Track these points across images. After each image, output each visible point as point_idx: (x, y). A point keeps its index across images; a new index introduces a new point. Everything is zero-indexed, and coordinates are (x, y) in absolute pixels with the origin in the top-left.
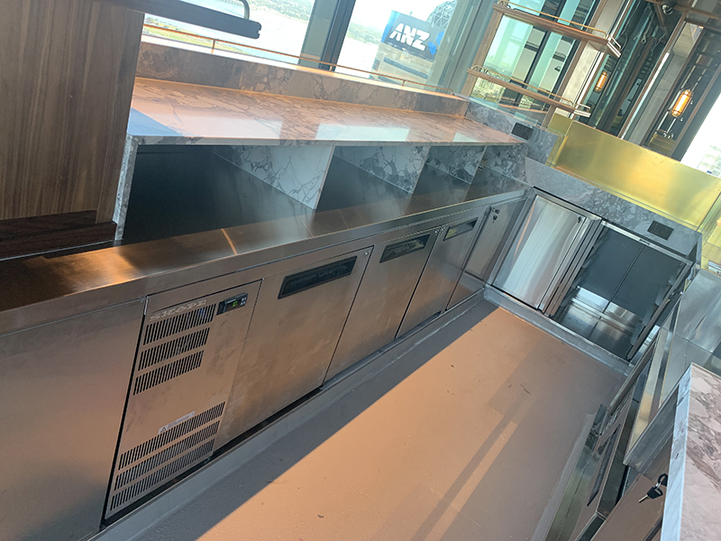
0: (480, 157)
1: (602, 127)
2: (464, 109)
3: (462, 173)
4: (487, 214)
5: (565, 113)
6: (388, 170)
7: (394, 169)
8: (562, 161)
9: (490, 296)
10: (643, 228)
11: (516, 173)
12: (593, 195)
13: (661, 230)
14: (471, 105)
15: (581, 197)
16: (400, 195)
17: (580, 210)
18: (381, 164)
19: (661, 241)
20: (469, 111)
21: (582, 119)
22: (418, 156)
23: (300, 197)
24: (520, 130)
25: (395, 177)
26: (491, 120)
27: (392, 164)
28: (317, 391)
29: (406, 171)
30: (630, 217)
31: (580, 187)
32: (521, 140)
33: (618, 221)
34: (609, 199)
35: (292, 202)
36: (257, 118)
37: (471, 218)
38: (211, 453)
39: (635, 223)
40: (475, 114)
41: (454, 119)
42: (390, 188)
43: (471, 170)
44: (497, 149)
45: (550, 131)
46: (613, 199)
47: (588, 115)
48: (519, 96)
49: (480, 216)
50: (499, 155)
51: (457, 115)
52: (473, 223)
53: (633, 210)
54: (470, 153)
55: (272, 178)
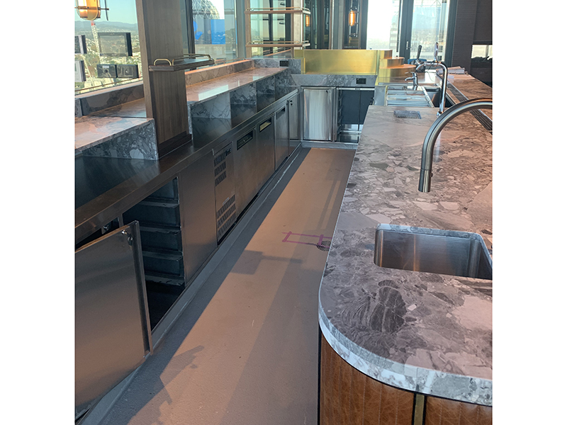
0: (273, 81)
1: (320, 48)
2: (253, 64)
3: (269, 91)
4: (288, 104)
5: (298, 48)
6: (242, 99)
7: (244, 97)
8: (307, 70)
9: (305, 145)
10: (354, 83)
11: (290, 83)
12: (328, 78)
13: (361, 81)
14: (255, 61)
15: (323, 82)
16: (252, 107)
17: (326, 87)
18: (238, 98)
19: (364, 85)
20: (257, 63)
21: (307, 47)
22: (252, 88)
23: (223, 117)
24: (283, 64)
25: (246, 101)
26: (268, 65)
27: (243, 96)
28: (256, 196)
29: (250, 96)
30: (347, 81)
31: (320, 78)
32: (286, 68)
33: (343, 85)
34: (335, 78)
35: (220, 120)
36: (210, 89)
37: (282, 107)
38: (236, 220)
39: (350, 82)
40: (259, 64)
41: (252, 70)
42: (246, 106)
43: (272, 88)
44: (277, 76)
45: (296, 59)
46: (336, 77)
47: (309, 44)
48: (271, 49)
49: (284, 105)
50: (279, 78)
51: (251, 68)
52: (284, 110)
53: (346, 78)
54: (269, 81)
55: (208, 115)
